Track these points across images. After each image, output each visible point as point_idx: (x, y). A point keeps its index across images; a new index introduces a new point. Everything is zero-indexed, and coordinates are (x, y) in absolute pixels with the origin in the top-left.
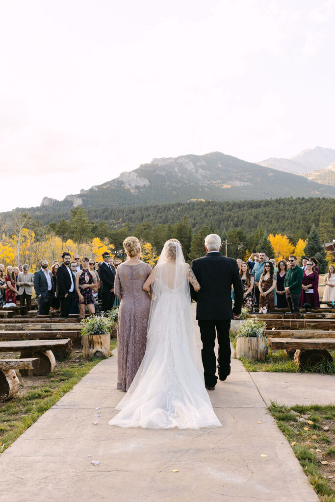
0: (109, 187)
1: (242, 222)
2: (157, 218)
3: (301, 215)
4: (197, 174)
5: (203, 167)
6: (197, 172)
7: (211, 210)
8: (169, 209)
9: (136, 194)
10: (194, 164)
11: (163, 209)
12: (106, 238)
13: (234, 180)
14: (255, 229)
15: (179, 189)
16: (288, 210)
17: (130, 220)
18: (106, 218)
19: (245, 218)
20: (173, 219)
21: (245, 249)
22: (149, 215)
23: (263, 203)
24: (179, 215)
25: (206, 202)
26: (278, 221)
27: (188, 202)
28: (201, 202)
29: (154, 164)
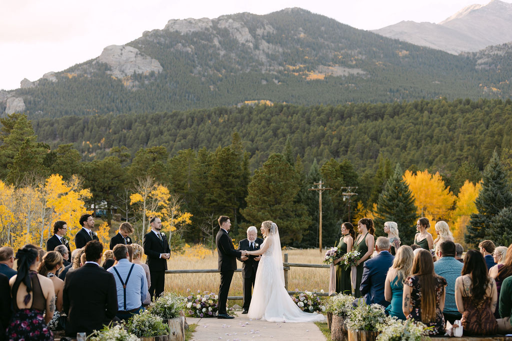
0: (80, 76)
1: (347, 147)
2: (178, 139)
3: (465, 133)
4: (257, 52)
5: (269, 39)
6: (256, 47)
7: (285, 122)
8: (202, 120)
9: (134, 89)
10: (252, 31)
11: (190, 119)
12: (74, 177)
13: (331, 63)
14: (372, 160)
15: (221, 80)
16: (438, 123)
17: (123, 141)
18: (74, 138)
19: (352, 139)
20: (209, 141)
21: (356, 201)
22: (161, 133)
23: (389, 109)
24: (221, 133)
25: (276, 106)
26: (418, 144)
27: (239, 106)
28: (266, 107)
29: (172, 30)
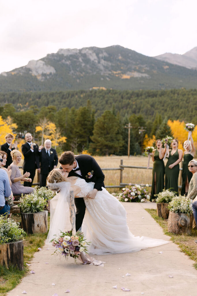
0: (18, 73)
1: (140, 109)
2: (62, 104)
3: (194, 104)
4: (99, 65)
5: (105, 59)
6: (99, 62)
7: (111, 97)
8: (73, 96)
9: (42, 81)
10: (97, 55)
11: (67, 95)
13: (133, 71)
14: (151, 116)
15: (82, 77)
16: (182, 100)
17: (36, 103)
18: (14, 102)
19: (142, 106)
20: (76, 105)
22: (54, 101)
23: (159, 93)
24: (82, 102)
25: (107, 90)
26: (172, 109)
27: (91, 89)
28: (102, 90)
29: (60, 53)
